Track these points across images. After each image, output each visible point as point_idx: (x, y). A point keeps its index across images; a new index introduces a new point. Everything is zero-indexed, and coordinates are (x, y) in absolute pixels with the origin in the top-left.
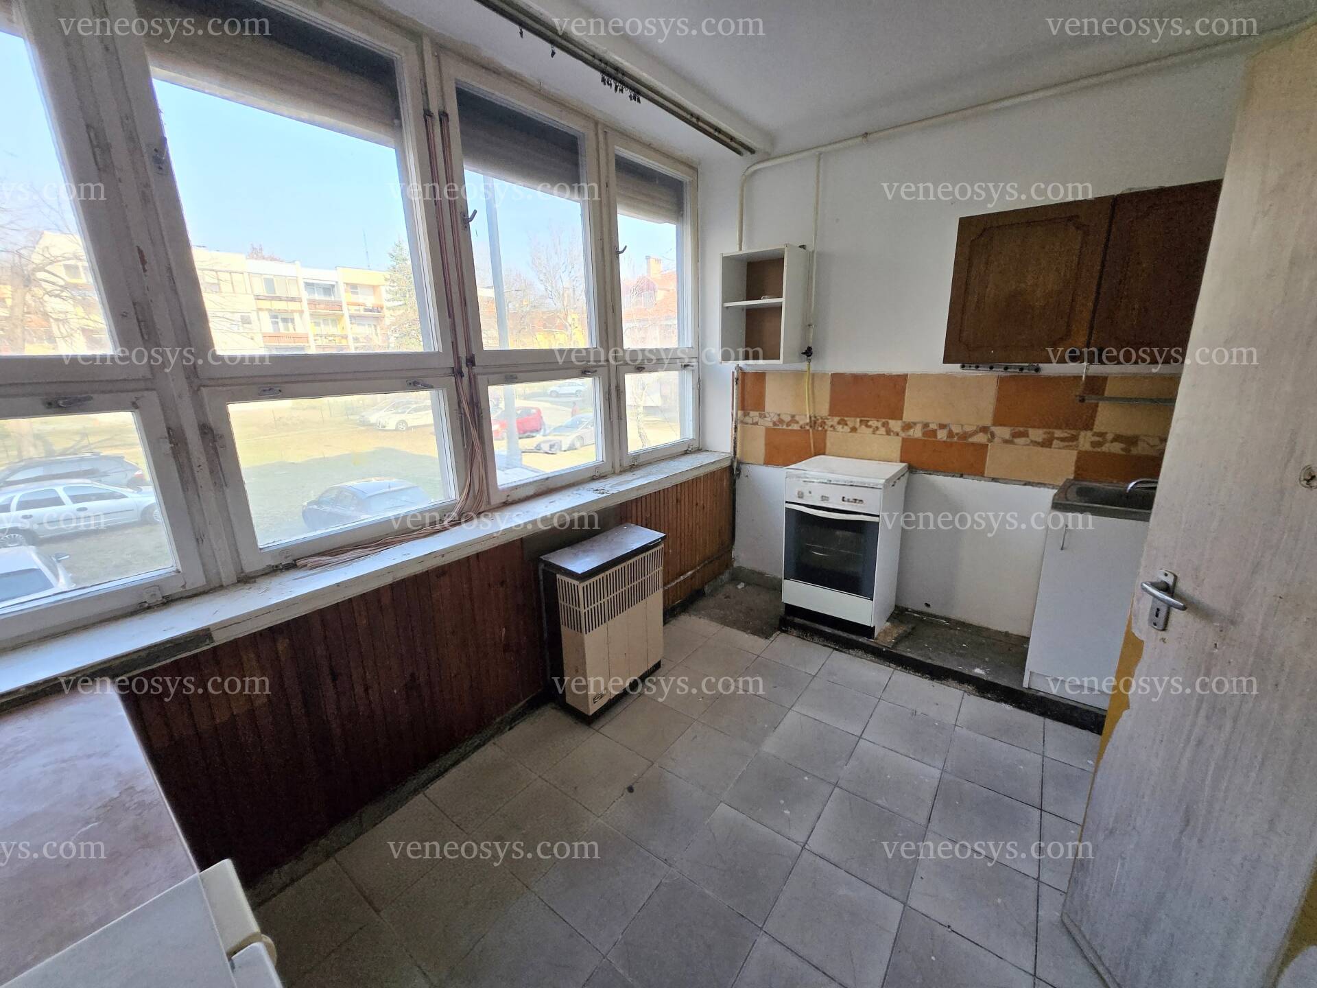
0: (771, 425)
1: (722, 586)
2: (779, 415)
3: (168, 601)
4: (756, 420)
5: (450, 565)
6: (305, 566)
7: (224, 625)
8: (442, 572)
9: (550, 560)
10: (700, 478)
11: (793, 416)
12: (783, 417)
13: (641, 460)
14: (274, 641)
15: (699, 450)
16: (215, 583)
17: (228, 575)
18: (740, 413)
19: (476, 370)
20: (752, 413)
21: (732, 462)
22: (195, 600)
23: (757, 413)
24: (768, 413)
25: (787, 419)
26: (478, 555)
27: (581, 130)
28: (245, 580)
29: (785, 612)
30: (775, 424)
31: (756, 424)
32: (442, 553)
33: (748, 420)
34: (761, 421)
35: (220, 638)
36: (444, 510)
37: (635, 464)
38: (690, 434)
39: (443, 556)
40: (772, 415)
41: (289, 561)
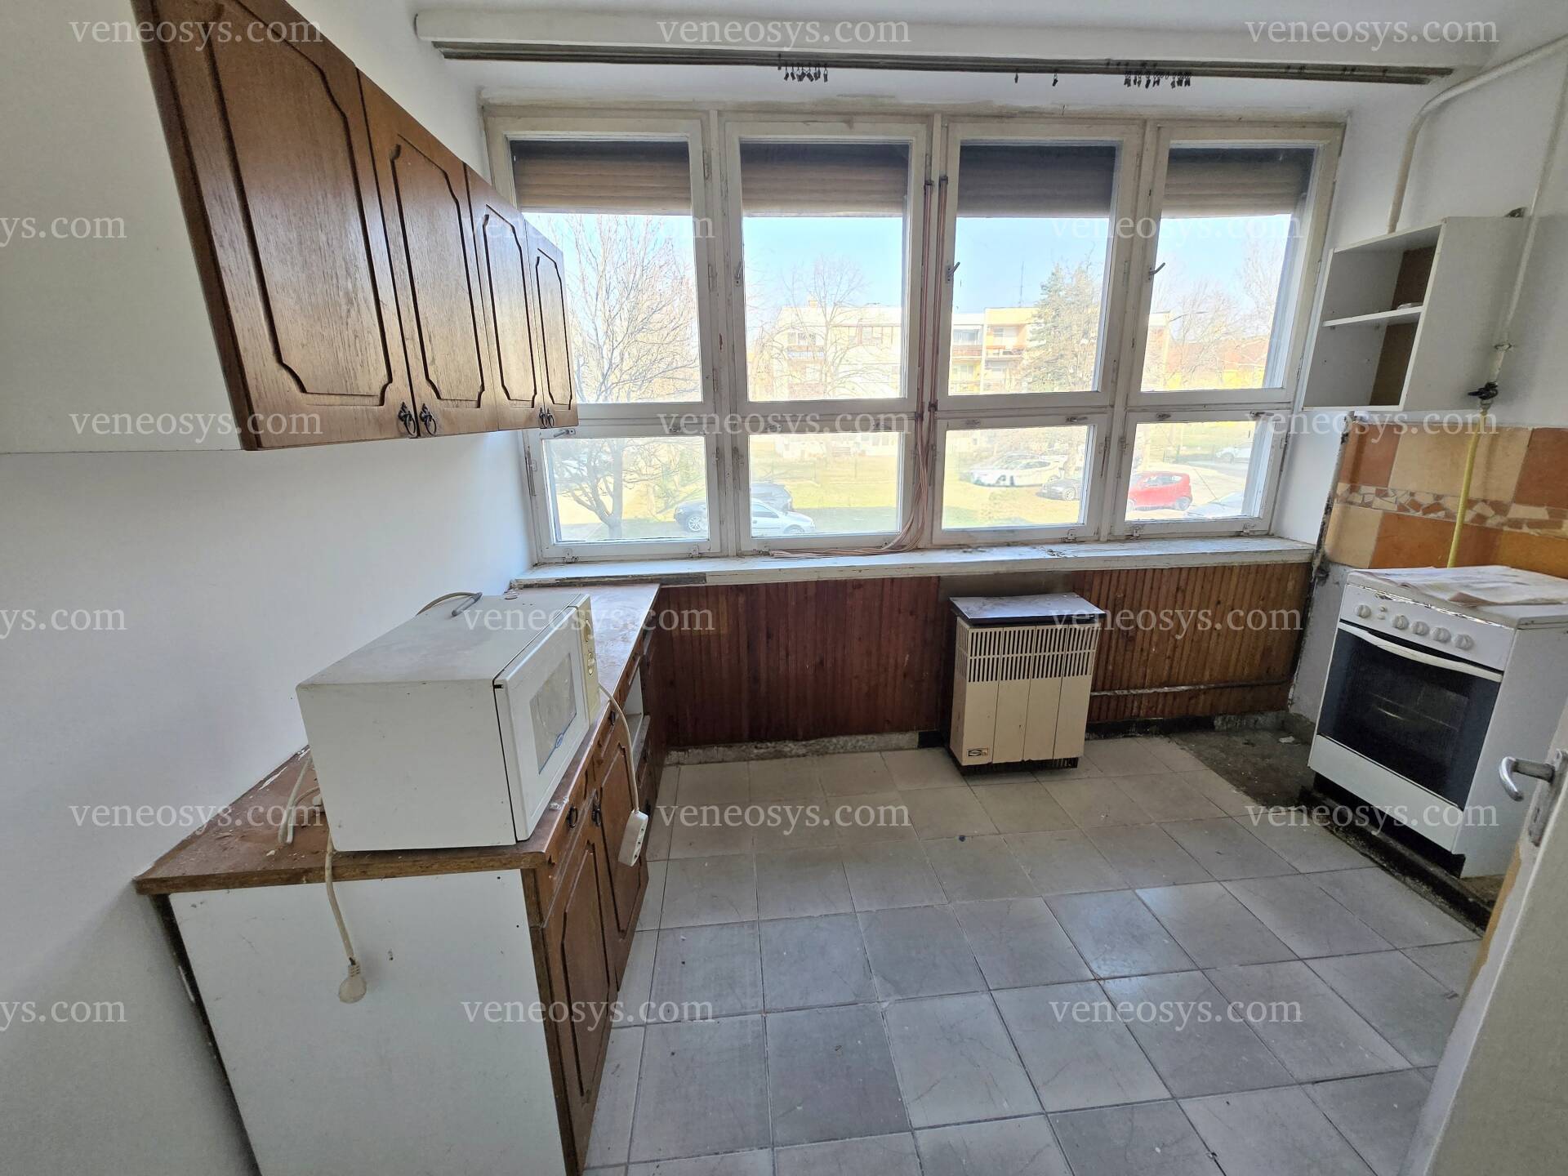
0: (1393, 508)
1: (1255, 730)
2: (1412, 494)
3: (701, 556)
4: (1368, 499)
5: (866, 581)
6: (773, 555)
7: (714, 574)
8: (859, 584)
9: (955, 602)
10: (1231, 568)
11: (1438, 497)
12: (1419, 498)
13: (1146, 531)
14: (737, 595)
15: (1268, 535)
16: (725, 553)
17: (732, 551)
18: (1343, 487)
19: (938, 414)
20: (1364, 489)
21: (1312, 558)
22: (713, 560)
23: (1373, 489)
24: (1394, 490)
25: (1427, 500)
26: (893, 580)
27: (1117, 139)
28: (740, 555)
29: (1314, 785)
30: (1402, 507)
31: (1368, 505)
32: (860, 569)
33: (1358, 499)
34: (1378, 502)
35: (710, 582)
36: (887, 539)
37: (1136, 534)
38: (1256, 511)
39: (860, 571)
40: (1399, 493)
41: (766, 550)
